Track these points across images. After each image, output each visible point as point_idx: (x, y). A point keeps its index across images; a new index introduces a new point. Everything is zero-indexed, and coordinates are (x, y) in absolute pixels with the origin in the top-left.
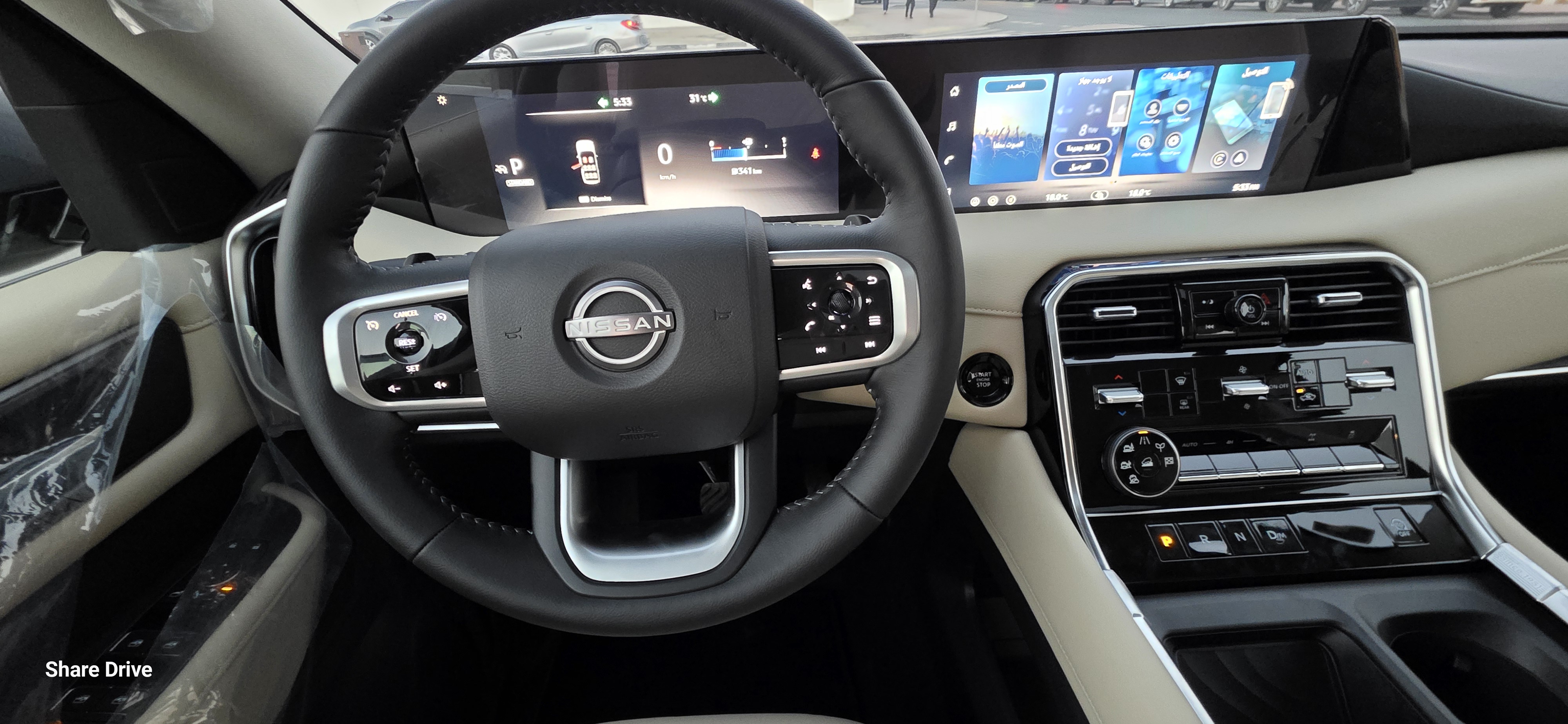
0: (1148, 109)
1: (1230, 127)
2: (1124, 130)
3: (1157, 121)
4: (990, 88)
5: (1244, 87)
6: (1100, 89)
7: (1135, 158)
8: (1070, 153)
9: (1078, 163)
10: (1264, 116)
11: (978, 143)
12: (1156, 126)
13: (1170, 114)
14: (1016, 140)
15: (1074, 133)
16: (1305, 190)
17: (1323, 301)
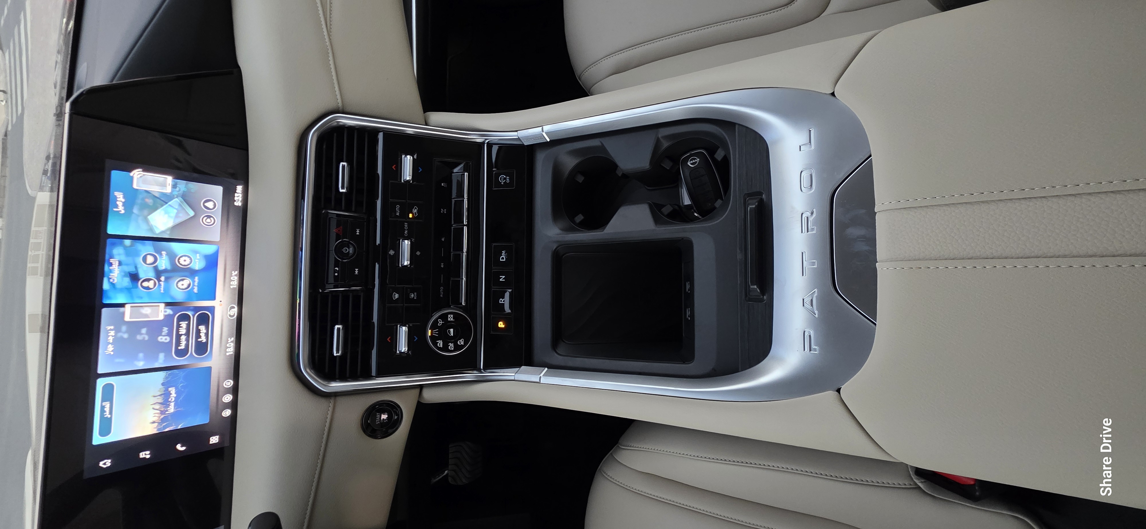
0: (148, 288)
1: (177, 216)
2: (168, 304)
3: (163, 278)
4: (105, 430)
5: (135, 211)
6: (120, 334)
7: (198, 290)
8: (187, 346)
9: (198, 336)
10: (168, 190)
11: (165, 427)
12: (167, 279)
13: (156, 269)
14: (167, 394)
15: (165, 347)
16: (246, 149)
17: (344, 191)
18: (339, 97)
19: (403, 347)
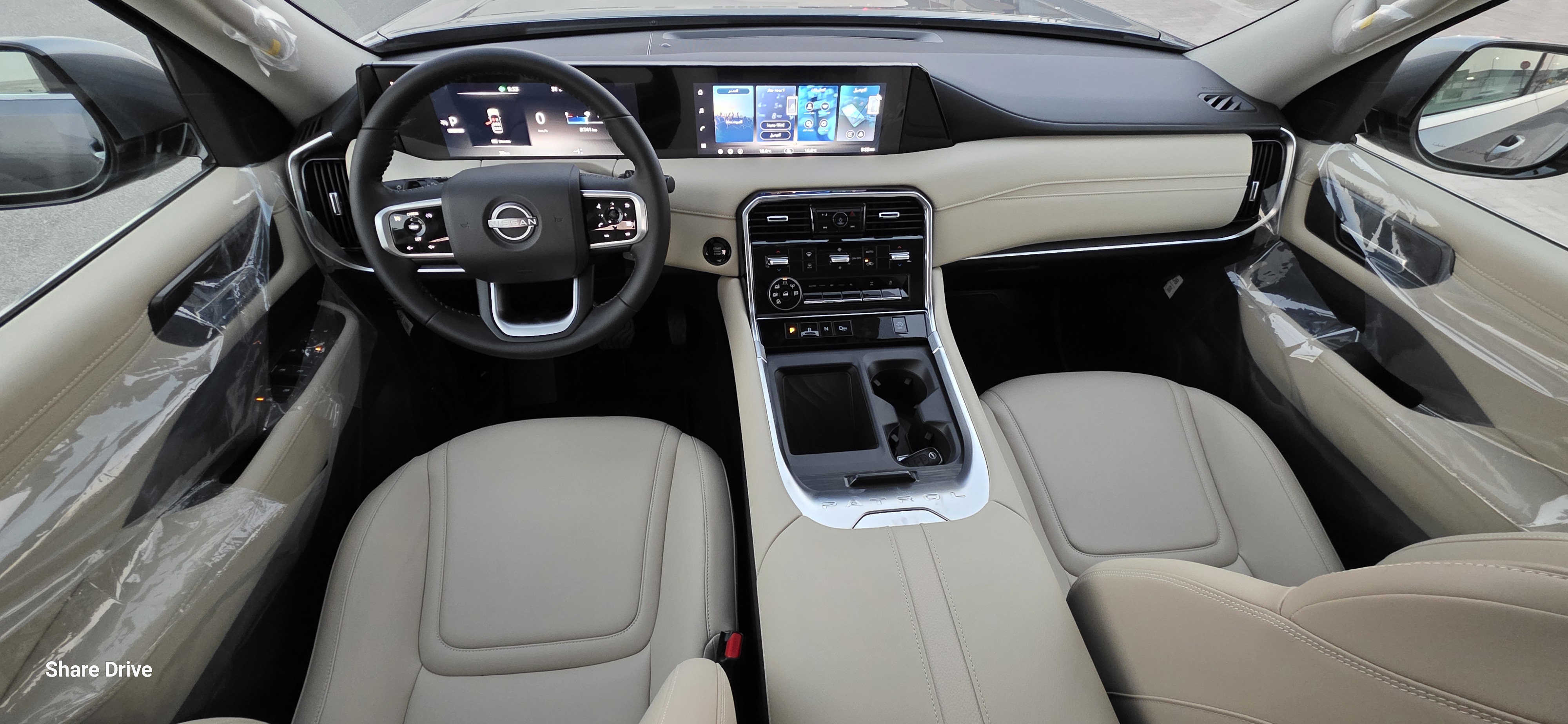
0: (807, 106)
1: (853, 118)
2: (796, 117)
3: (813, 113)
4: (720, 92)
5: (855, 98)
6: (779, 95)
7: (805, 132)
8: (769, 128)
9: (774, 133)
10: (869, 112)
11: (717, 120)
12: (813, 115)
13: (820, 109)
14: (738, 119)
15: (769, 117)
16: (899, 153)
17: (880, 216)
18: (943, 208)
19: (773, 261)
